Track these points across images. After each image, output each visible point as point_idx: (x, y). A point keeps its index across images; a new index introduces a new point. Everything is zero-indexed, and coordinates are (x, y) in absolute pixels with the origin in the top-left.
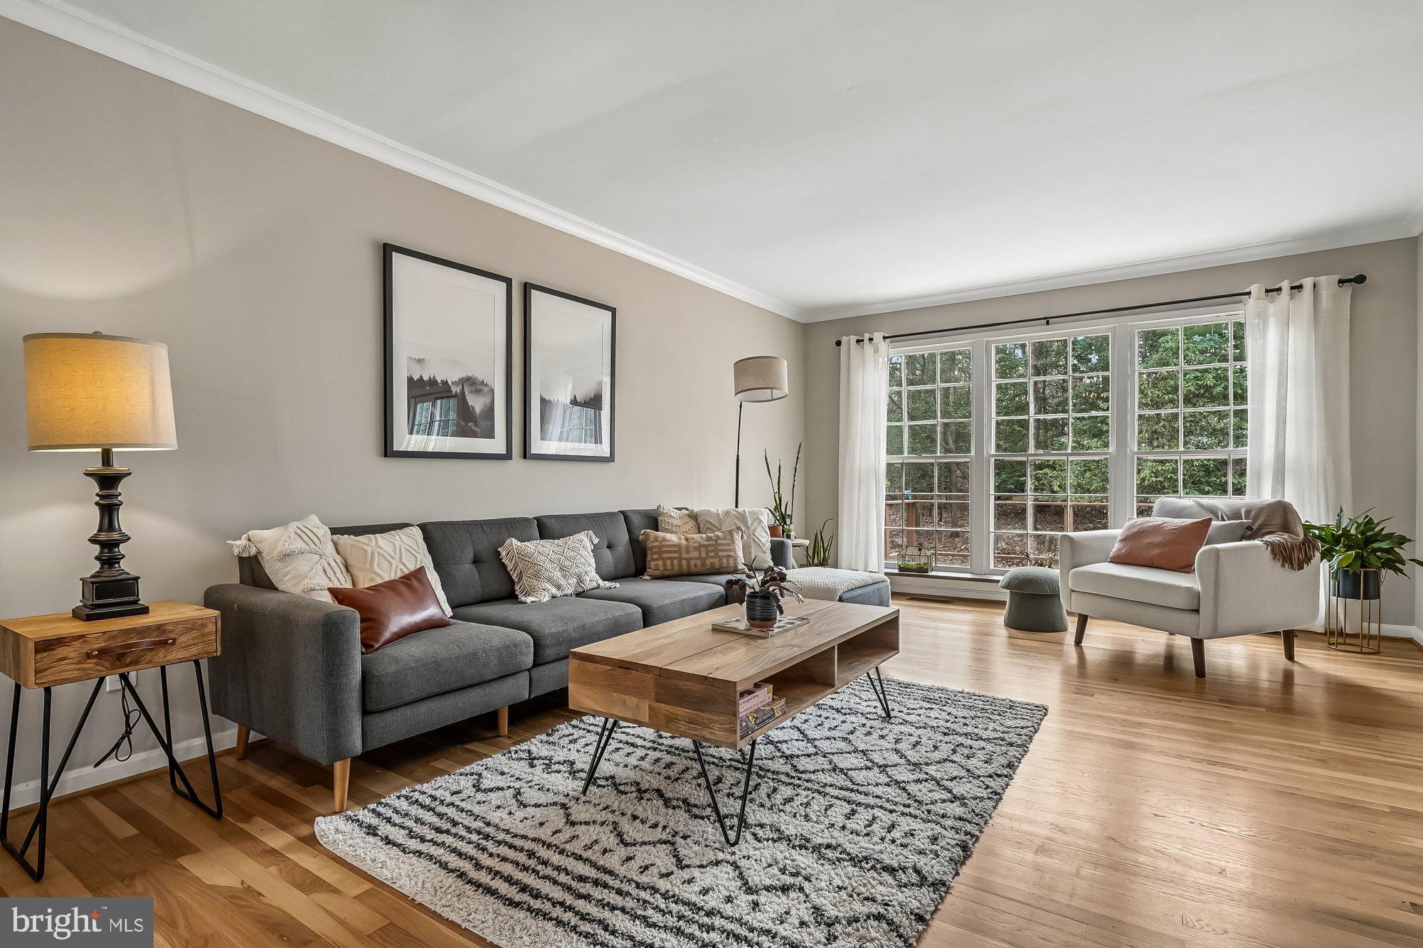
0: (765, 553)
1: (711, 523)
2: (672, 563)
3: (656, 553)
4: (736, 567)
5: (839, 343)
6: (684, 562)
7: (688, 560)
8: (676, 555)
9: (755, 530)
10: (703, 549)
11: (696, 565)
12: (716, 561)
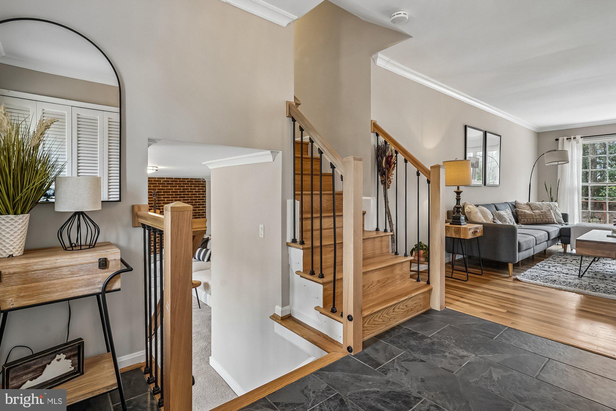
0: (561, 217)
1: (538, 207)
2: (530, 220)
3: (523, 216)
4: (554, 222)
5: (557, 140)
6: (535, 220)
7: (536, 219)
8: (532, 217)
9: (556, 209)
10: (541, 216)
11: (539, 221)
12: (547, 220)
